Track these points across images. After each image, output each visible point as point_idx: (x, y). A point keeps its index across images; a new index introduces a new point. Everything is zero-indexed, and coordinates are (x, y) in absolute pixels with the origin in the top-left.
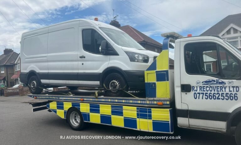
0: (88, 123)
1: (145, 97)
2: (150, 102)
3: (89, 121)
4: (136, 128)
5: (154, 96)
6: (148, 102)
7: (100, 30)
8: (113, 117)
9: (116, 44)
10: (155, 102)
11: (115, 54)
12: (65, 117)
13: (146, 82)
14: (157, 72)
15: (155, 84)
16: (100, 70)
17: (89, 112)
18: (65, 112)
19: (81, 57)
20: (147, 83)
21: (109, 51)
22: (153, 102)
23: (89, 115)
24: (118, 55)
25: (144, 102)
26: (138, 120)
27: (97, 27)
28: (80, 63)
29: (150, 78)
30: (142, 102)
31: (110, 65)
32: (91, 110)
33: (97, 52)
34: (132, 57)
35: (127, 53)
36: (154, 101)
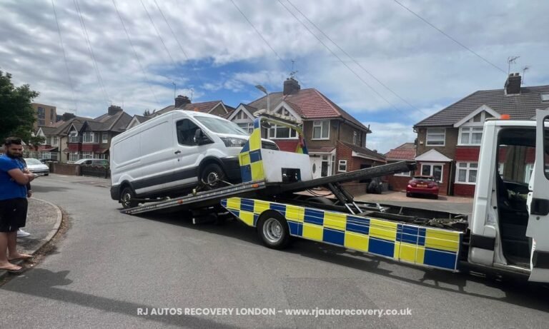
0: (298, 238)
1: (241, 182)
2: (247, 187)
3: (301, 235)
4: (392, 256)
5: (250, 178)
6: (244, 187)
7: (194, 119)
8: (347, 233)
9: (211, 132)
10: (251, 186)
11: (210, 142)
12: (254, 224)
13: (241, 165)
14: (250, 153)
15: (249, 166)
16: (197, 164)
17: (302, 221)
18: (255, 217)
19: (176, 153)
20: (243, 167)
21: (204, 140)
22: (249, 186)
23: (301, 226)
24: (213, 142)
25: (240, 188)
26: (397, 244)
27: (192, 117)
28: (176, 160)
29: (245, 161)
30: (239, 188)
31: (207, 155)
32: (305, 218)
33: (191, 143)
34: (228, 143)
35: (223, 139)
36: (250, 184)
